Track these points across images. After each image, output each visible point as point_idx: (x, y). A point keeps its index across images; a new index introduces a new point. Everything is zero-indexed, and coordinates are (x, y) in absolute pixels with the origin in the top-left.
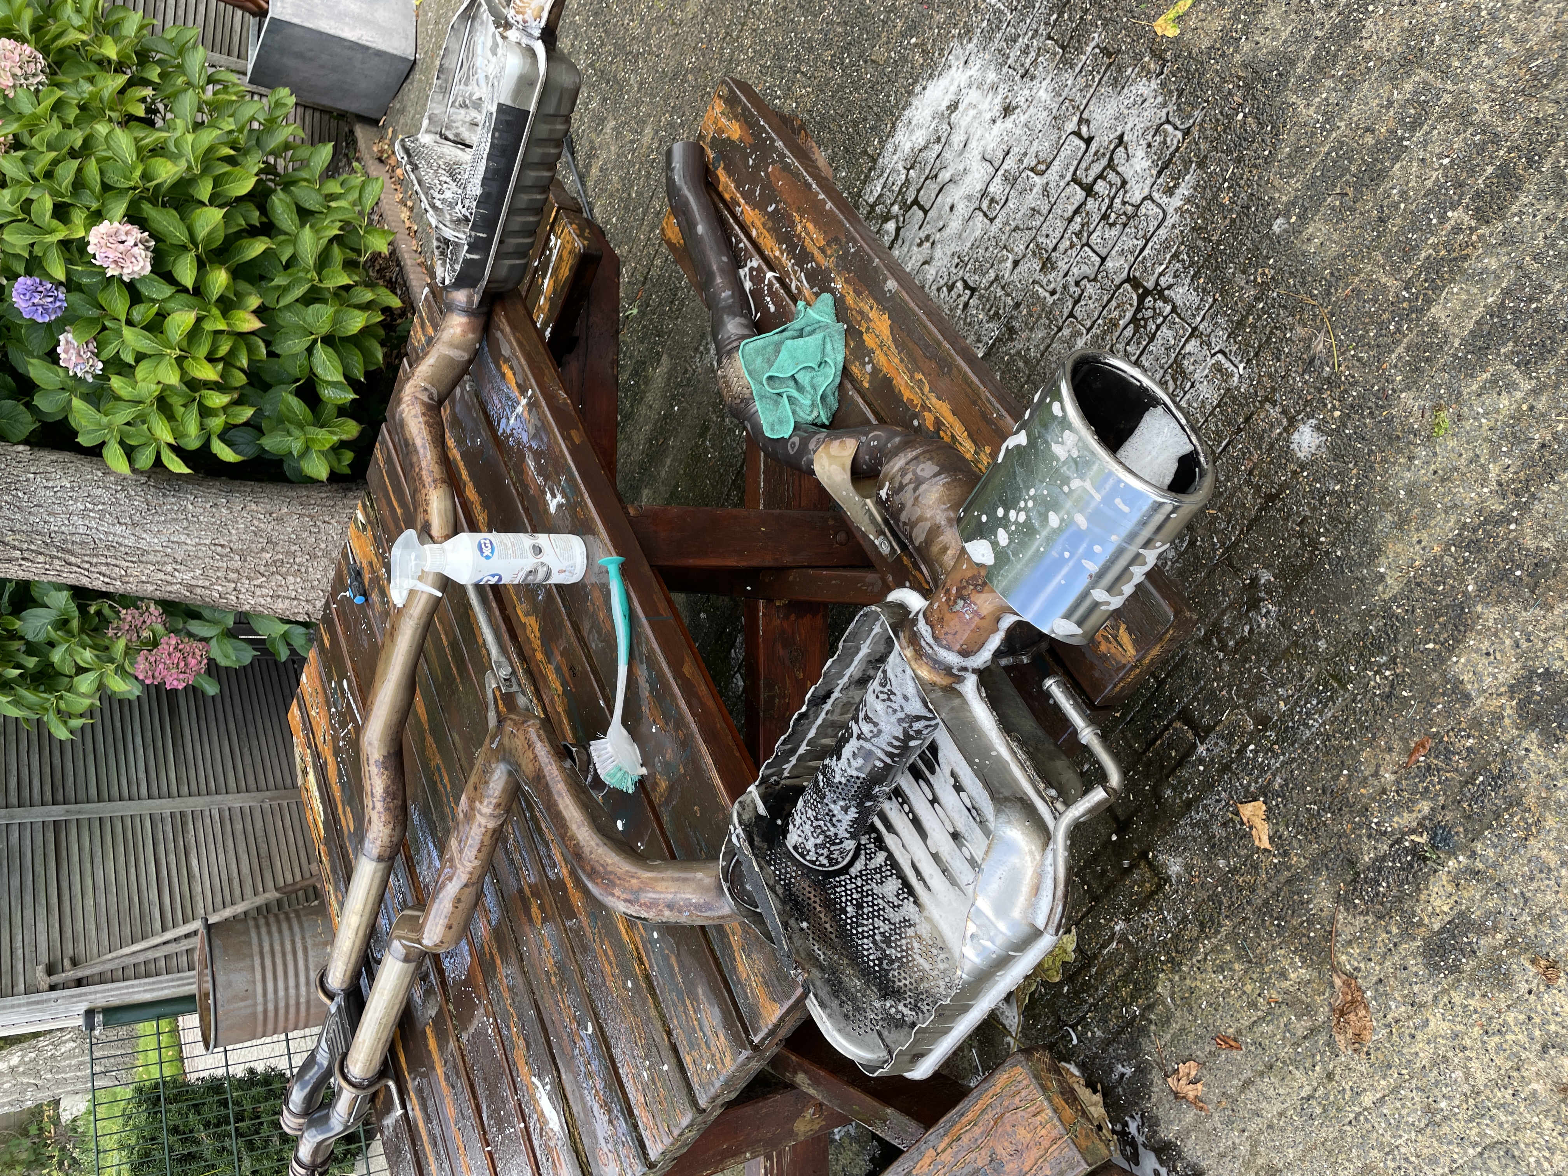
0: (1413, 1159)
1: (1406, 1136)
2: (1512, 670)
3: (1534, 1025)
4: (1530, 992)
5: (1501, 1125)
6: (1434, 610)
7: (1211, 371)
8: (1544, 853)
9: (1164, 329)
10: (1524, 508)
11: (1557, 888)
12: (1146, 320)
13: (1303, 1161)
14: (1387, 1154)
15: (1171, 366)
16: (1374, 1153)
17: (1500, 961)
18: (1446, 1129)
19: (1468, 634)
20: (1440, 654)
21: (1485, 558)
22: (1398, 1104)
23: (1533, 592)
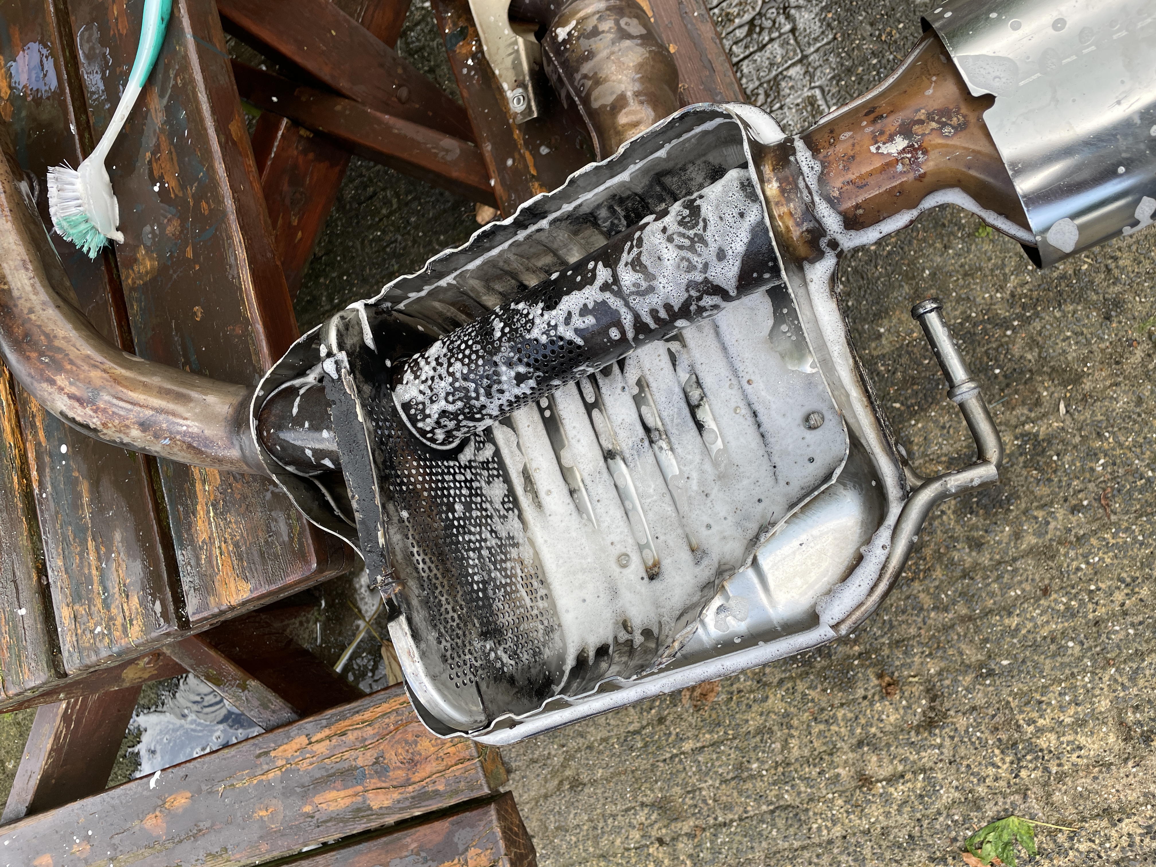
0: (710, 802)
1: (710, 782)
2: (958, 445)
3: (858, 724)
4: (865, 698)
5: (799, 793)
6: (913, 378)
7: (804, 101)
8: (922, 595)
9: (776, 45)
10: (1026, 321)
11: (921, 625)
12: (762, 29)
13: (609, 782)
14: (689, 792)
15: (769, 82)
16: (678, 790)
17: (851, 667)
18: (749, 785)
19: (933, 406)
20: (901, 415)
21: (974, 350)
22: (714, 756)
23: (1002, 390)
